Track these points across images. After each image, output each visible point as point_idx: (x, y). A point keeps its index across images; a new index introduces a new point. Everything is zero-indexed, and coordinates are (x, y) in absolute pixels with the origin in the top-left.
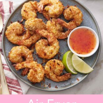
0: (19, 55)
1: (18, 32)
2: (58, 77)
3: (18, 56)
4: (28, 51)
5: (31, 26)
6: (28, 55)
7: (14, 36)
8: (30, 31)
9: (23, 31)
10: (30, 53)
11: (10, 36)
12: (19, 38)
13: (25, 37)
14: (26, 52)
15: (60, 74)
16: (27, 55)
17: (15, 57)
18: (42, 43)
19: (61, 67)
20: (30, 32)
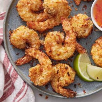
0: (24, 39)
1: (34, 8)
2: (60, 88)
3: (22, 40)
4: (37, 40)
5: (51, 8)
6: (35, 44)
7: (26, 12)
8: (49, 13)
9: (40, 8)
10: (37, 43)
11: (21, 10)
12: (32, 15)
13: (41, 17)
14: (33, 39)
15: (64, 85)
16: (33, 43)
17: (17, 40)
18: (55, 38)
19: (70, 79)
20: (48, 15)
